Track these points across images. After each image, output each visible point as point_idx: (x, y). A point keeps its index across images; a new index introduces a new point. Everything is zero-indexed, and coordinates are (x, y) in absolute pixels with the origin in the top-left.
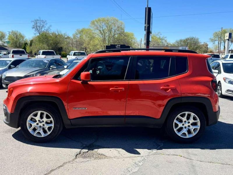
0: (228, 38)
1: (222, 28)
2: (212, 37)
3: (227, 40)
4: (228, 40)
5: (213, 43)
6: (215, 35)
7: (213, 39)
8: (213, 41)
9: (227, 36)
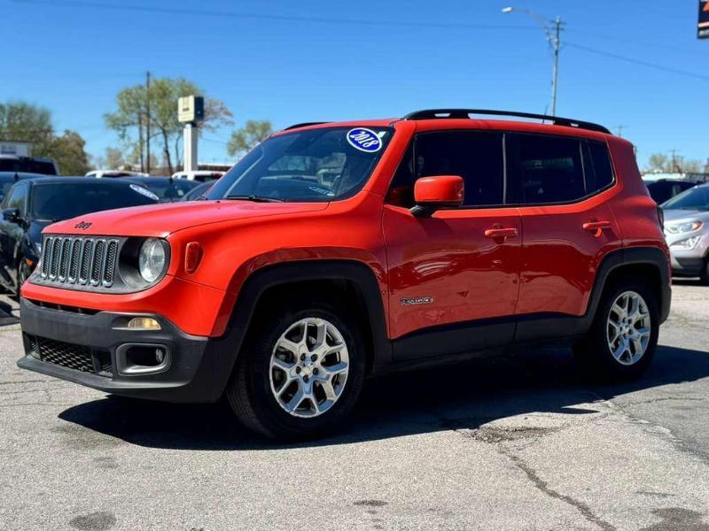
0: (190, 116)
1: (148, 75)
2: (115, 109)
3: (189, 126)
4: (193, 124)
5: (121, 132)
6: (125, 101)
7: (118, 119)
8: (117, 124)
9: (187, 109)
